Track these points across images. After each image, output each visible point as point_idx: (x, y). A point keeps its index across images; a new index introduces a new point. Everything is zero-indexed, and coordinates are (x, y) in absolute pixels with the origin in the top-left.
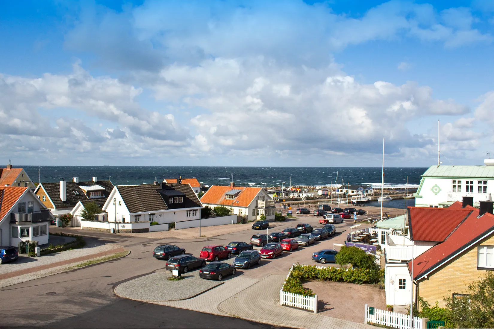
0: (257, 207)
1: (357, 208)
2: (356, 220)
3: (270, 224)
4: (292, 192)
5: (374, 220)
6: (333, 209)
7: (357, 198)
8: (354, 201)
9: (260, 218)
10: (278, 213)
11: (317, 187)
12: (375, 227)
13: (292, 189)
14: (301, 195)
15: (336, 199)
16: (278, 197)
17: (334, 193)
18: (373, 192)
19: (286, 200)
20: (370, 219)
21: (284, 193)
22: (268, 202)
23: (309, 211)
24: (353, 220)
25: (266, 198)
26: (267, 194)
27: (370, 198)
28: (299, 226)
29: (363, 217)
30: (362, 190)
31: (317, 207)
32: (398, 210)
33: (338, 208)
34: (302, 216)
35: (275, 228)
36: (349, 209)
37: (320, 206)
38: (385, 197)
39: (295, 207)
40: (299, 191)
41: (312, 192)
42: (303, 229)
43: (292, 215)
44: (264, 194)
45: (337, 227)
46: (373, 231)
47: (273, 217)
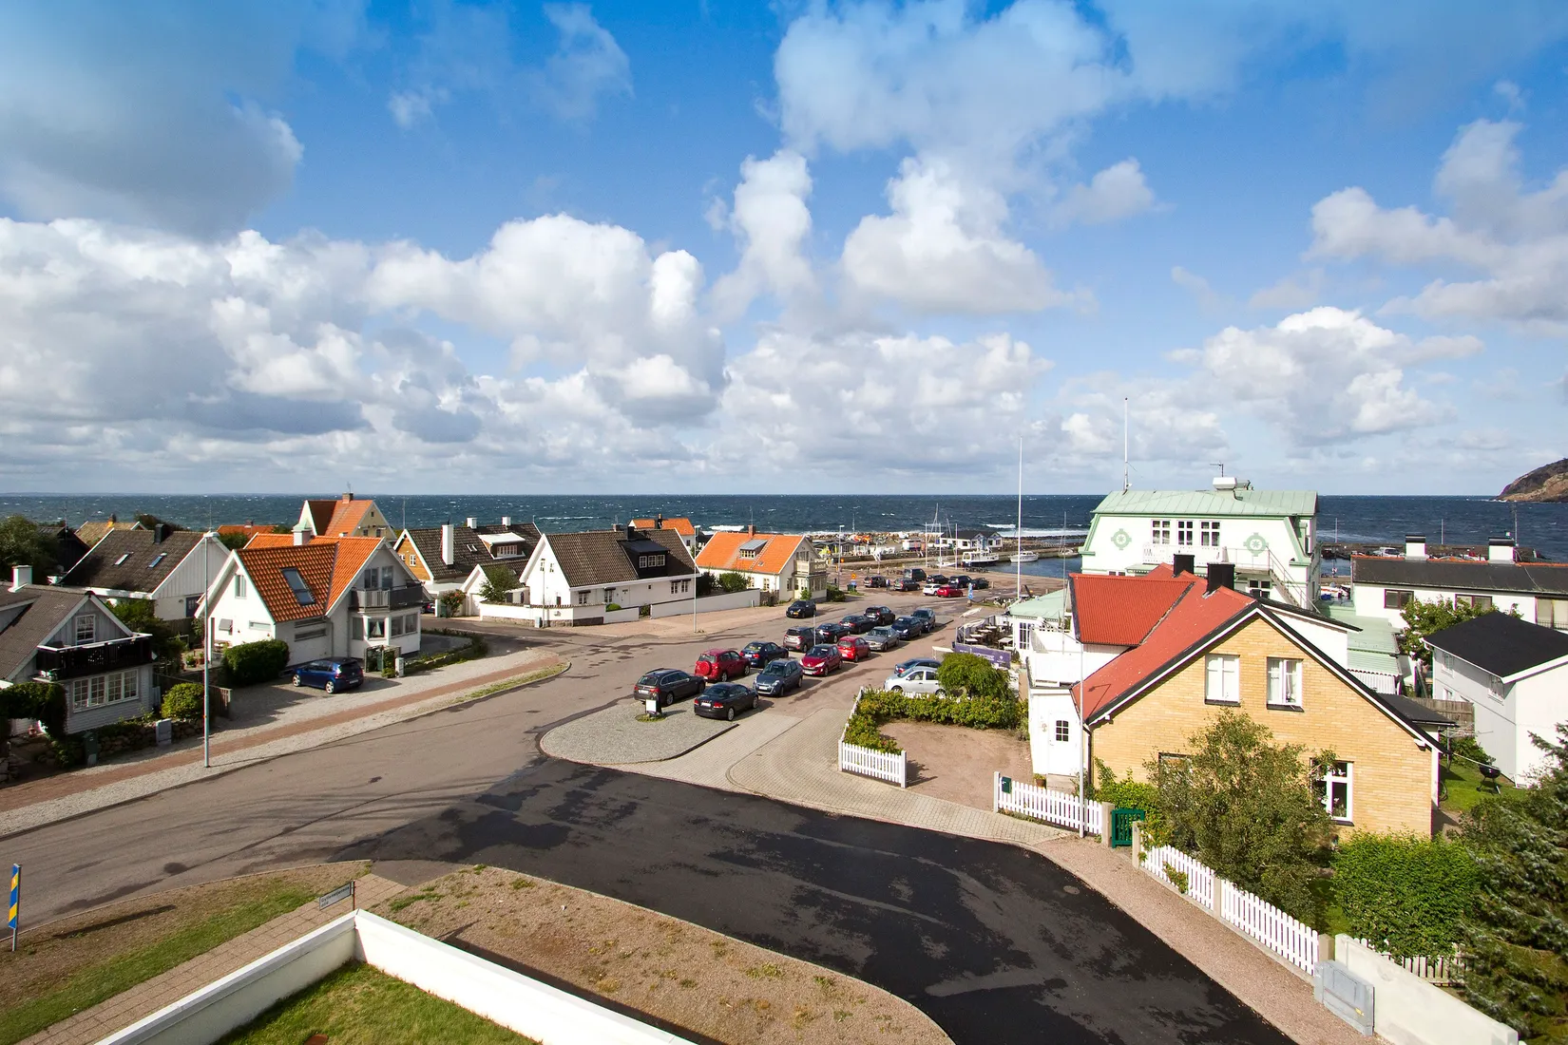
0: (795, 573)
1: (974, 576)
2: (972, 600)
3: (819, 607)
4: (857, 545)
5: (1005, 600)
6: (931, 578)
7: (974, 556)
8: (967, 561)
9: (801, 596)
10: (832, 585)
11: (901, 534)
12: (1008, 613)
13: (857, 537)
14: (872, 549)
15: (935, 558)
16: (832, 555)
17: (930, 545)
18: (1001, 545)
19: (847, 560)
20: (997, 597)
21: (841, 547)
22: (815, 563)
23: (888, 583)
24: (967, 600)
25: (810, 556)
27: (997, 556)
28: (870, 610)
29: (984, 593)
30: (981, 540)
31: (901, 573)
33: (939, 576)
34: (875, 592)
35: (828, 614)
36: (960, 578)
37: (906, 571)
38: (1025, 554)
39: (863, 574)
40: (868, 543)
41: (892, 546)
42: (876, 618)
43: (857, 589)
44: (807, 548)
46: (1003, 622)
47: (822, 594)
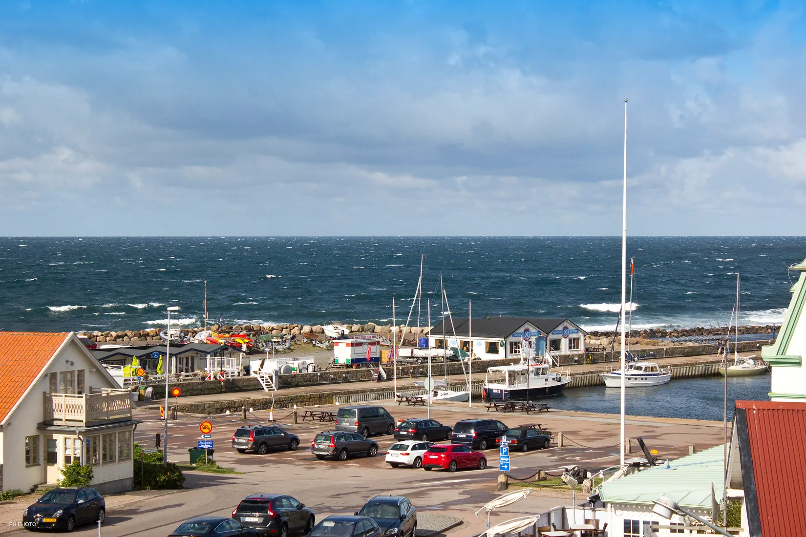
0: (47, 424)
1: (514, 420)
2: (507, 476)
3: (112, 503)
4: (215, 354)
5: (589, 474)
6: (405, 428)
7: (512, 375)
8: (496, 387)
9: (62, 478)
10: (149, 449)
11: (330, 330)
12: (595, 500)
13: (215, 337)
14: (255, 365)
15: (419, 381)
16: (147, 377)
17: (405, 352)
18: (582, 349)
19: (188, 390)
20: (570, 467)
21: (174, 359)
22: (100, 398)
23: (296, 440)
24: (497, 474)
25: (90, 380)
26: (97, 363)
27: (566, 375)
28: (249, 505)
29: (539, 458)
30: (533, 339)
31: (331, 417)
32: (697, 427)
33: (426, 422)
34: (262, 462)
35: (136, 519)
36: (479, 425)
37: (343, 413)
38: (639, 368)
39: (230, 422)
40: (244, 348)
41: (306, 352)
42: (265, 523)
43: (216, 456)
44: (79, 365)
45: (422, 509)
46: (587, 522)
47: (125, 470)
